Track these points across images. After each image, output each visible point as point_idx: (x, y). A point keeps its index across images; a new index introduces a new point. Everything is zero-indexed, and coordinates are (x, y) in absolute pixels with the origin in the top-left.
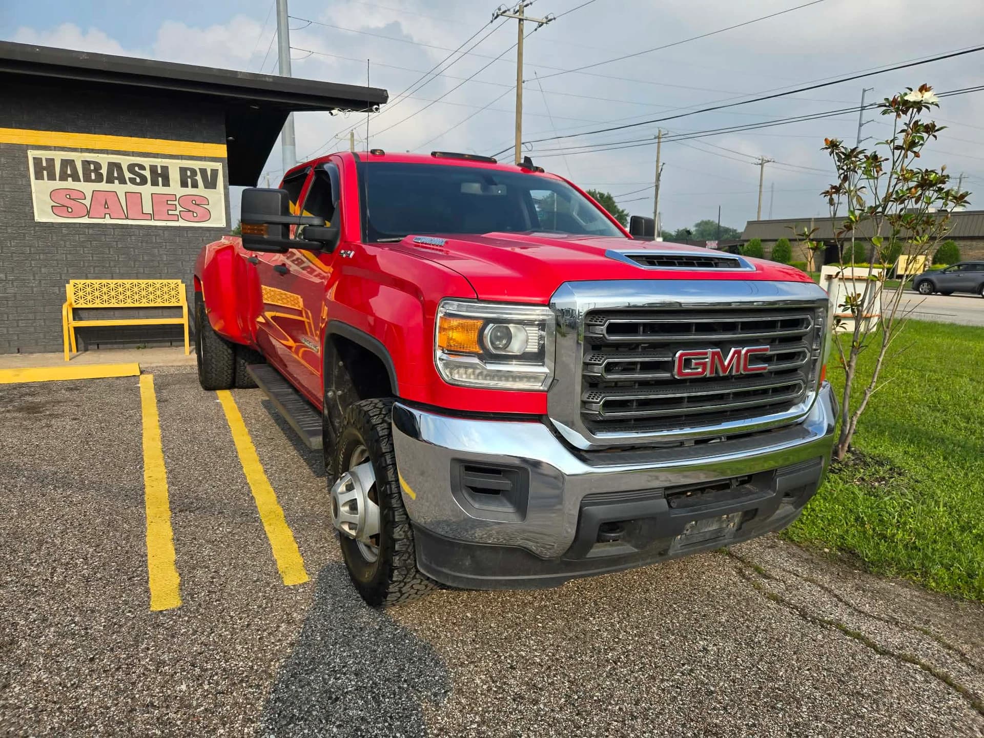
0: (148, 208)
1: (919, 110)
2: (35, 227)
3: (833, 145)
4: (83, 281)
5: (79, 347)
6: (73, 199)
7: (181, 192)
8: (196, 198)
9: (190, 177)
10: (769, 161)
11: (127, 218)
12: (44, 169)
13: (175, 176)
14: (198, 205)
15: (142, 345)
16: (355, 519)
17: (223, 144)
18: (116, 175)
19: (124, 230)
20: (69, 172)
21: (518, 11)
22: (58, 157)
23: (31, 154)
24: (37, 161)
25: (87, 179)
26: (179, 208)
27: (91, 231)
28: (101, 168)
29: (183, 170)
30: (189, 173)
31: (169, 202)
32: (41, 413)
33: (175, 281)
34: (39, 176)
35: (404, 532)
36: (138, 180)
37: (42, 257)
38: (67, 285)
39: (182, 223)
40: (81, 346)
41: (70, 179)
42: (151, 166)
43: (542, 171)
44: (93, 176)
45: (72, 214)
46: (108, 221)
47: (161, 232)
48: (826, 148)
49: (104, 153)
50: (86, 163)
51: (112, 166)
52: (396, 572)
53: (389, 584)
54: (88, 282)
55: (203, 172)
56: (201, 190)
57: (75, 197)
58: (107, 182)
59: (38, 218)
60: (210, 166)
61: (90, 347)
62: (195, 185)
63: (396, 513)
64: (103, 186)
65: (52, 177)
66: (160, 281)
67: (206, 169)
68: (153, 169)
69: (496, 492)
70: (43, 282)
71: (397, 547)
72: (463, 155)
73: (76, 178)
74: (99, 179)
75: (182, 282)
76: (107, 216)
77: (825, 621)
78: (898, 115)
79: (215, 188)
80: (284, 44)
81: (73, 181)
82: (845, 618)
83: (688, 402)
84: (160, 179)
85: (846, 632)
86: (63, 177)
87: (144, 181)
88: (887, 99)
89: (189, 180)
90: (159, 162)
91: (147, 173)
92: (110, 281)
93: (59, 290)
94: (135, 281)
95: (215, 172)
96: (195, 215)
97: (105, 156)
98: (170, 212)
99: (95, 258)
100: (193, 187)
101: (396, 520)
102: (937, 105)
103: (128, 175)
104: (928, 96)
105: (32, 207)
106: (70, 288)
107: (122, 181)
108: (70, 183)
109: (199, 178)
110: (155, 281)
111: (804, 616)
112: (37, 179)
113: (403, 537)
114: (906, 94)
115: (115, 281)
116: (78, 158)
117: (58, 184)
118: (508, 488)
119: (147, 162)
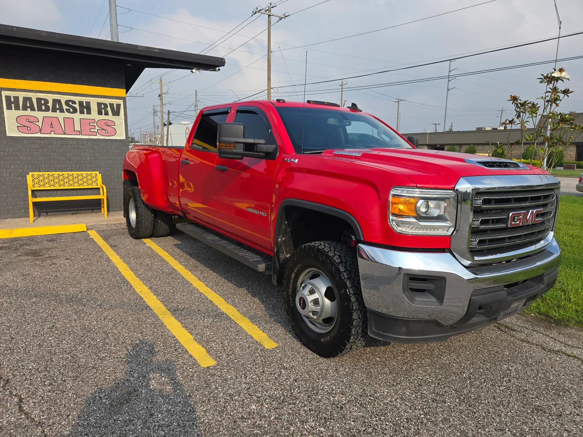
0: (78, 128)
1: (557, 81)
2: (6, 139)
3: (514, 99)
4: (37, 173)
5: (35, 214)
6: (31, 122)
7: (98, 117)
8: (107, 121)
9: (103, 109)
10: (402, 100)
11: (65, 134)
12: (13, 103)
13: (94, 108)
14: (108, 126)
15: (74, 212)
16: (318, 309)
17: (124, 89)
18: (57, 107)
19: (63, 141)
20: (28, 105)
21: (267, 10)
22: (21, 95)
23: (4, 94)
24: (8, 98)
25: (40, 109)
26: (97, 128)
27: (42, 142)
28: (48, 103)
29: (99, 104)
30: (103, 106)
31: (91, 124)
32: (42, 256)
33: (95, 172)
34: (9, 108)
35: (358, 315)
36: (71, 110)
37: (11, 158)
38: (27, 176)
39: (98, 137)
40: (37, 213)
41: (29, 109)
42: (79, 102)
43: (361, 111)
44: (43, 108)
45: (30, 131)
46: (53, 135)
47: (86, 142)
48: (510, 100)
49: (50, 93)
50: (39, 100)
51: (55, 101)
52: (352, 337)
53: (347, 344)
54: (41, 173)
55: (112, 105)
56: (110, 117)
57: (32, 121)
58: (52, 112)
59: (9, 134)
60: (116, 102)
61: (42, 214)
62: (107, 114)
63: (354, 305)
64: (50, 114)
65: (17, 108)
66: (86, 173)
67: (113, 104)
68: (81, 103)
69: (423, 291)
70: (12, 174)
71: (354, 323)
72: (324, 102)
73: (33, 109)
74: (47, 109)
75: (99, 173)
76: (52, 132)
77: (555, 351)
78: (548, 84)
79: (119, 116)
80: (114, 23)
81: (31, 110)
82: (563, 349)
83: (508, 239)
84: (85, 110)
85: (569, 356)
86: (25, 108)
87: (75, 111)
88: (542, 75)
89: (103, 111)
90: (84, 99)
91: (77, 106)
92: (54, 173)
93: (22, 179)
94: (70, 173)
95: (118, 106)
96: (107, 132)
97: (51, 95)
98: (91, 130)
99: (44, 159)
100: (105, 115)
101: (354, 309)
102: (568, 79)
103: (65, 107)
104: (563, 74)
105: (5, 127)
106: (29, 178)
107: (62, 111)
108: (29, 112)
109: (109, 109)
110: (83, 173)
111: (544, 349)
112: (7, 109)
113: (357, 318)
114: (553, 73)
115: (57, 173)
116: (34, 96)
117: (21, 112)
118: (432, 288)
119: (77, 99)
